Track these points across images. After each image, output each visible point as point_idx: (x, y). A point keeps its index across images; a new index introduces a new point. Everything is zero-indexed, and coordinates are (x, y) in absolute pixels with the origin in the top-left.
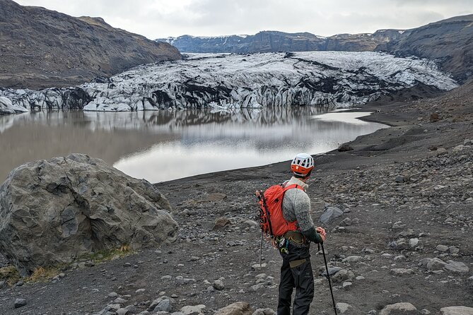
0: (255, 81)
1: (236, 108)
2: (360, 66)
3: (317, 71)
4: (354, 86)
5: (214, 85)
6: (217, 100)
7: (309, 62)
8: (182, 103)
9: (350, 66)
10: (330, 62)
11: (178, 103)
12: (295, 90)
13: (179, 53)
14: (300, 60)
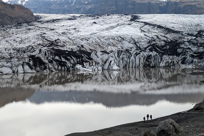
0: (109, 45)
1: (98, 70)
2: (199, 29)
3: (162, 34)
4: (194, 49)
5: (75, 48)
6: (82, 63)
7: (154, 25)
8: (53, 66)
9: (190, 30)
10: (172, 25)
11: (51, 66)
12: (146, 54)
13: (32, 15)
14: (146, 24)
